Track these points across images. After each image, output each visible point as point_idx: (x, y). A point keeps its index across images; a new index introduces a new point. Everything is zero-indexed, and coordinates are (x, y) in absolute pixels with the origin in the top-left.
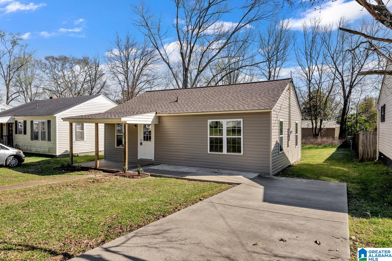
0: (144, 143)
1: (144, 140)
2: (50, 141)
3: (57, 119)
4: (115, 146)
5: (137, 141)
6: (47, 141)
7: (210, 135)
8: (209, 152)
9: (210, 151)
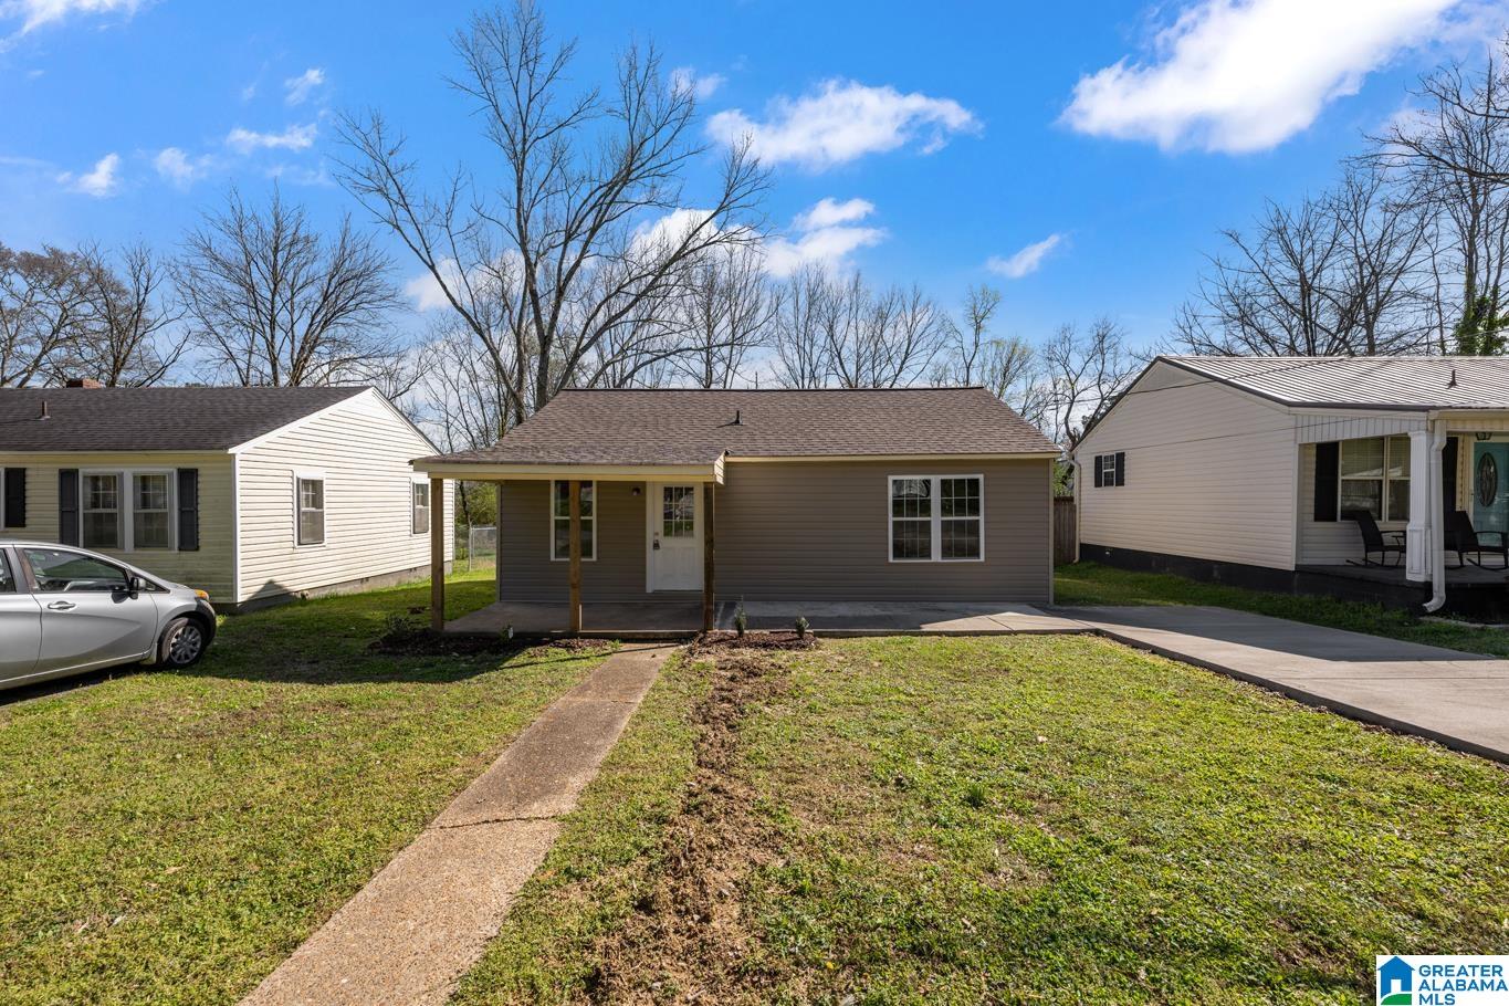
0: (666, 542)
1: (667, 533)
2: (197, 549)
3: (238, 464)
4: (549, 557)
5: (645, 537)
6: (176, 551)
7: (895, 514)
8: (891, 560)
9: (895, 556)
